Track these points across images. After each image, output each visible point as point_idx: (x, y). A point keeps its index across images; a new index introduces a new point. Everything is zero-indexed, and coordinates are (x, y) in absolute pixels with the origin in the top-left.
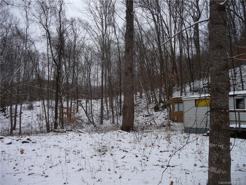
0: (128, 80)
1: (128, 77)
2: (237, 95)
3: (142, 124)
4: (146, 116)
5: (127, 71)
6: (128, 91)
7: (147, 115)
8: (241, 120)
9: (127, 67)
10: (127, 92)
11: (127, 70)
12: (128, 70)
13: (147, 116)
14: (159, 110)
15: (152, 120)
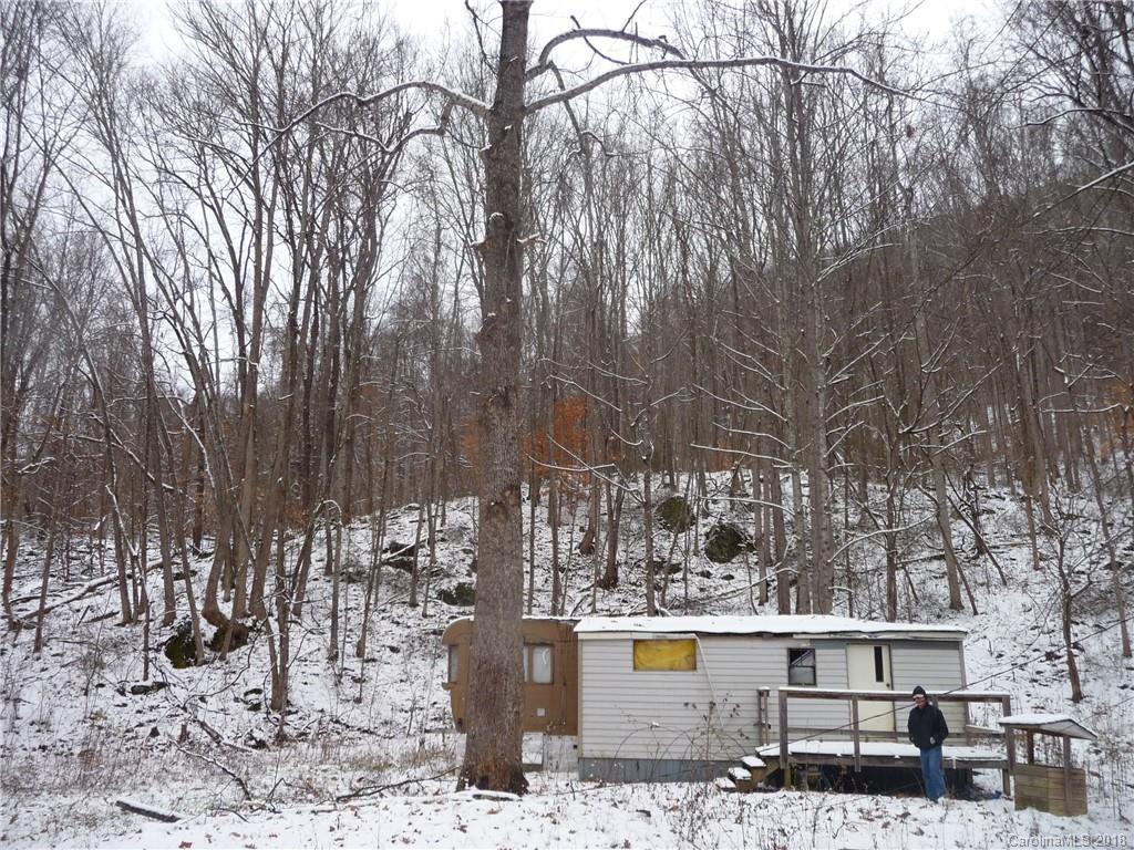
0: (510, 538)
1: (508, 524)
2: (795, 636)
3: (130, 735)
4: (135, 691)
5: (505, 498)
6: (510, 591)
7: (142, 683)
8: (862, 727)
9: (504, 477)
10: (505, 596)
11: (505, 491)
12: (507, 493)
13: (145, 690)
14: (200, 660)
15: (181, 711)
